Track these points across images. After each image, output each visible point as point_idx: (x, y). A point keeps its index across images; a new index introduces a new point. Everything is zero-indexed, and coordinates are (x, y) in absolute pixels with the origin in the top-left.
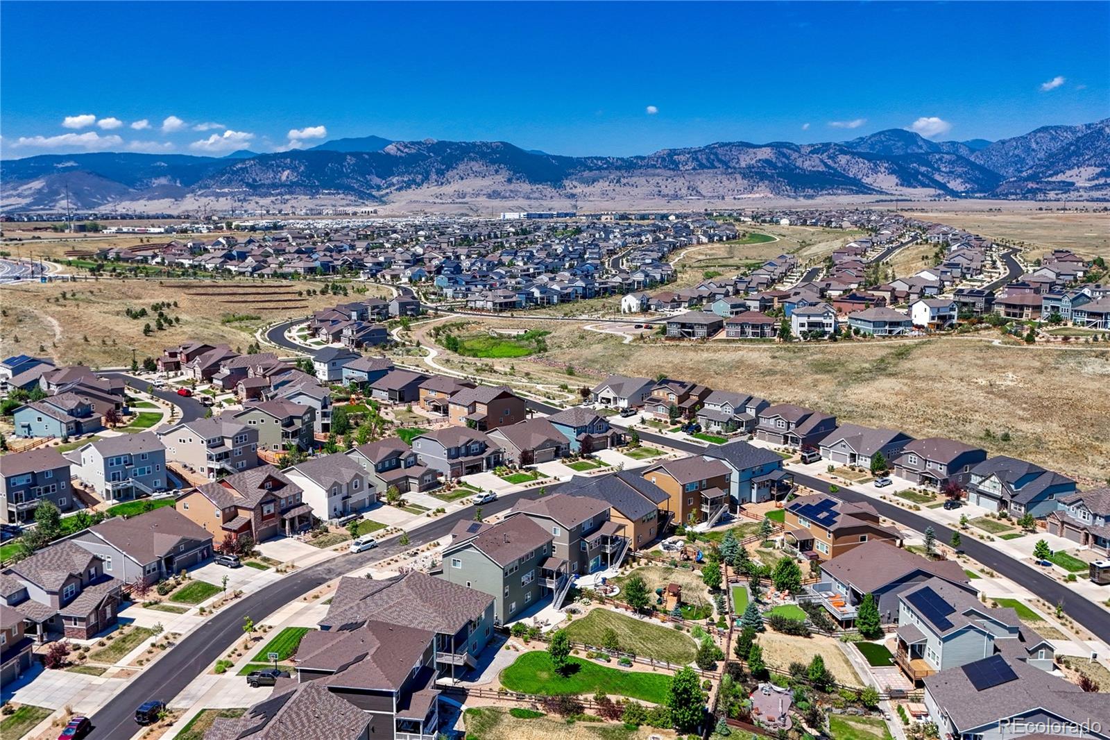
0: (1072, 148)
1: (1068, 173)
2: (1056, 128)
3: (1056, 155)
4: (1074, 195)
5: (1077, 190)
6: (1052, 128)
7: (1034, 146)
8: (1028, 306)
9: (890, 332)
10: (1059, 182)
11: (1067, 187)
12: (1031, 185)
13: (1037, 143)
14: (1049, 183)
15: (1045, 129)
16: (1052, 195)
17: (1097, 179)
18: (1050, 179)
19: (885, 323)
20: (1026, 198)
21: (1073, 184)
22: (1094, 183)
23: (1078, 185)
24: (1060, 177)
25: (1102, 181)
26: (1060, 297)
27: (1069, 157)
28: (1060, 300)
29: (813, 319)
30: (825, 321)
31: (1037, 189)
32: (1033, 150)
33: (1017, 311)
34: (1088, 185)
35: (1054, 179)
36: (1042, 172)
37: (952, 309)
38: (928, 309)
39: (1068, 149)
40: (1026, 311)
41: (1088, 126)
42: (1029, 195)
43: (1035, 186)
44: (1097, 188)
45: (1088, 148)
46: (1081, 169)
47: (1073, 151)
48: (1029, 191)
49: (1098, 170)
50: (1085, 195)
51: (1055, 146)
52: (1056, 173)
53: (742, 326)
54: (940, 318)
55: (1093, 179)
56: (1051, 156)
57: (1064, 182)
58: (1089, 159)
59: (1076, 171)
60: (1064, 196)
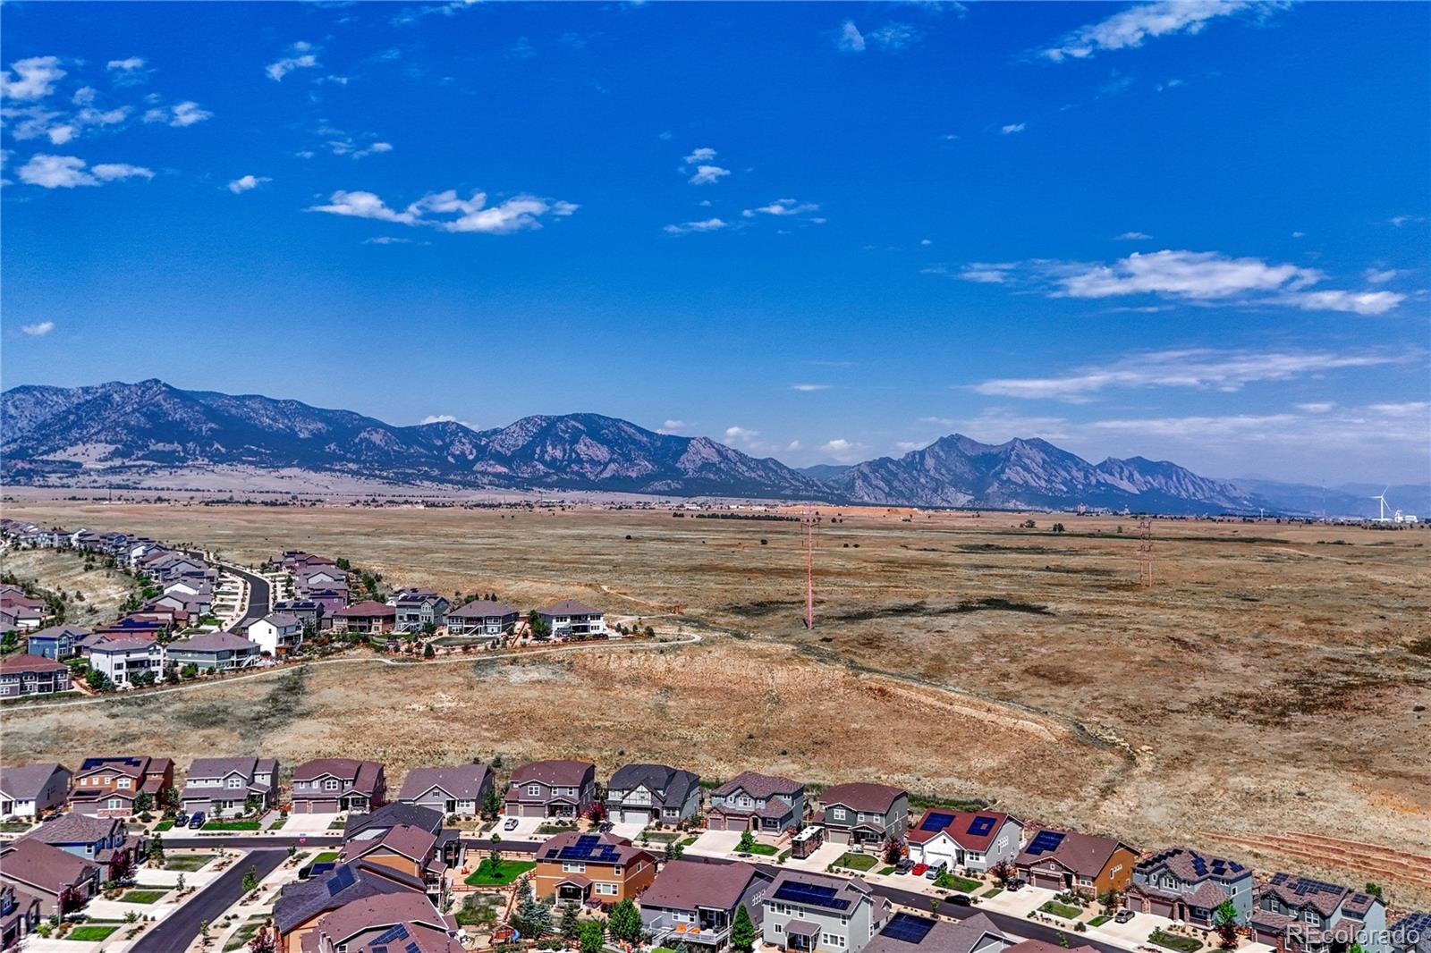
0: (72, 417)
1: (71, 450)
2: (43, 389)
3: (50, 425)
4: (84, 479)
5: (87, 472)
6: (35, 388)
7: (12, 411)
8: (377, 618)
9: (238, 663)
10: (60, 462)
11: (73, 468)
12: (20, 465)
13: (17, 408)
14: (47, 462)
15: (25, 389)
16: (53, 479)
17: (111, 459)
18: (45, 457)
19: (232, 652)
20: (18, 483)
21: (79, 465)
22: (109, 464)
23: (87, 466)
24: (59, 456)
25: (117, 462)
26: (419, 604)
27: (69, 428)
28: (420, 607)
29: (133, 657)
30: (154, 657)
31: (32, 470)
32: (11, 417)
33: (366, 624)
34: (100, 466)
35: (51, 457)
36: (32, 448)
37: (298, 628)
38: (274, 629)
39: (65, 418)
40: (375, 623)
41: (86, 390)
42: (22, 479)
43: (27, 466)
44: (113, 470)
45: (92, 419)
46: (88, 446)
47: (73, 421)
48: (20, 472)
49: (112, 448)
50: (101, 480)
51: (45, 414)
52: (53, 450)
53: (22, 676)
54: (288, 639)
55: (106, 460)
56: (43, 425)
57: (67, 462)
58: (96, 433)
59: (80, 448)
60: (72, 481)
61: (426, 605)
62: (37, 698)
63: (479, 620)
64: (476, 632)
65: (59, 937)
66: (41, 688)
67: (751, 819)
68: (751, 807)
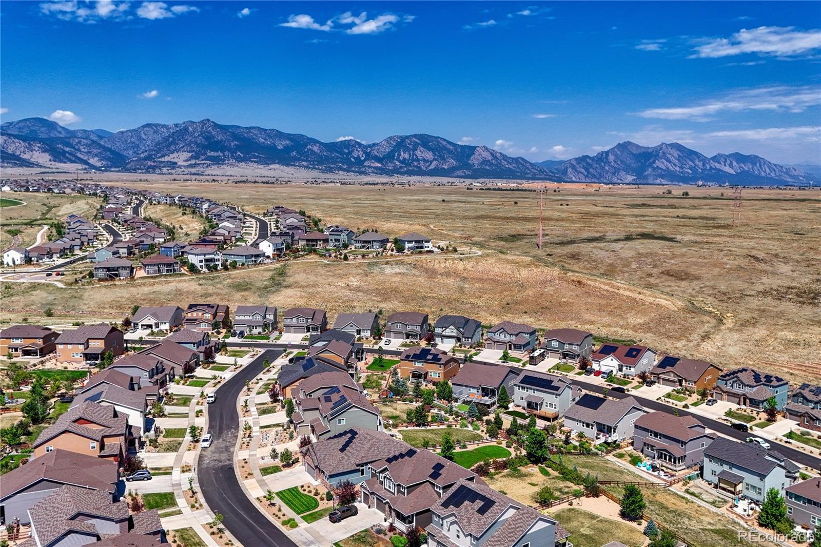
0: (171, 139)
1: (172, 156)
2: (156, 125)
3: (161, 143)
4: (179, 170)
5: (180, 167)
6: (153, 125)
7: (143, 136)
8: (320, 240)
9: (255, 261)
10: (168, 162)
11: (173, 165)
12: (150, 163)
13: (145, 135)
14: (161, 162)
15: (148, 125)
16: (165, 170)
17: (190, 160)
18: (160, 159)
19: (252, 256)
20: (149, 172)
21: (176, 163)
22: (189, 163)
23: (180, 163)
24: (166, 159)
25: (193, 162)
26: (340, 233)
27: (170, 145)
28: (340, 235)
29: (207, 257)
30: (216, 257)
31: (155, 166)
32: (143, 139)
33: (315, 243)
34: (185, 164)
35: (163, 159)
36: (154, 155)
37: (283, 244)
38: (271, 245)
39: (168, 140)
40: (319, 243)
41: (176, 125)
42: (151, 170)
43: (153, 164)
44: (191, 166)
45: (180, 140)
46: (179, 153)
47: (172, 141)
48: (150, 167)
49: (190, 155)
50: (186, 171)
51: (158, 138)
52: (163, 156)
53: (158, 265)
54: (278, 250)
55: (187, 160)
56: (158, 144)
57: (170, 162)
58: (182, 147)
59: (175, 155)
60: (173, 171)
61: (343, 234)
62: (166, 275)
63: (369, 242)
64: (368, 248)
65: (183, 384)
66: (167, 271)
67: (508, 345)
68: (508, 338)
